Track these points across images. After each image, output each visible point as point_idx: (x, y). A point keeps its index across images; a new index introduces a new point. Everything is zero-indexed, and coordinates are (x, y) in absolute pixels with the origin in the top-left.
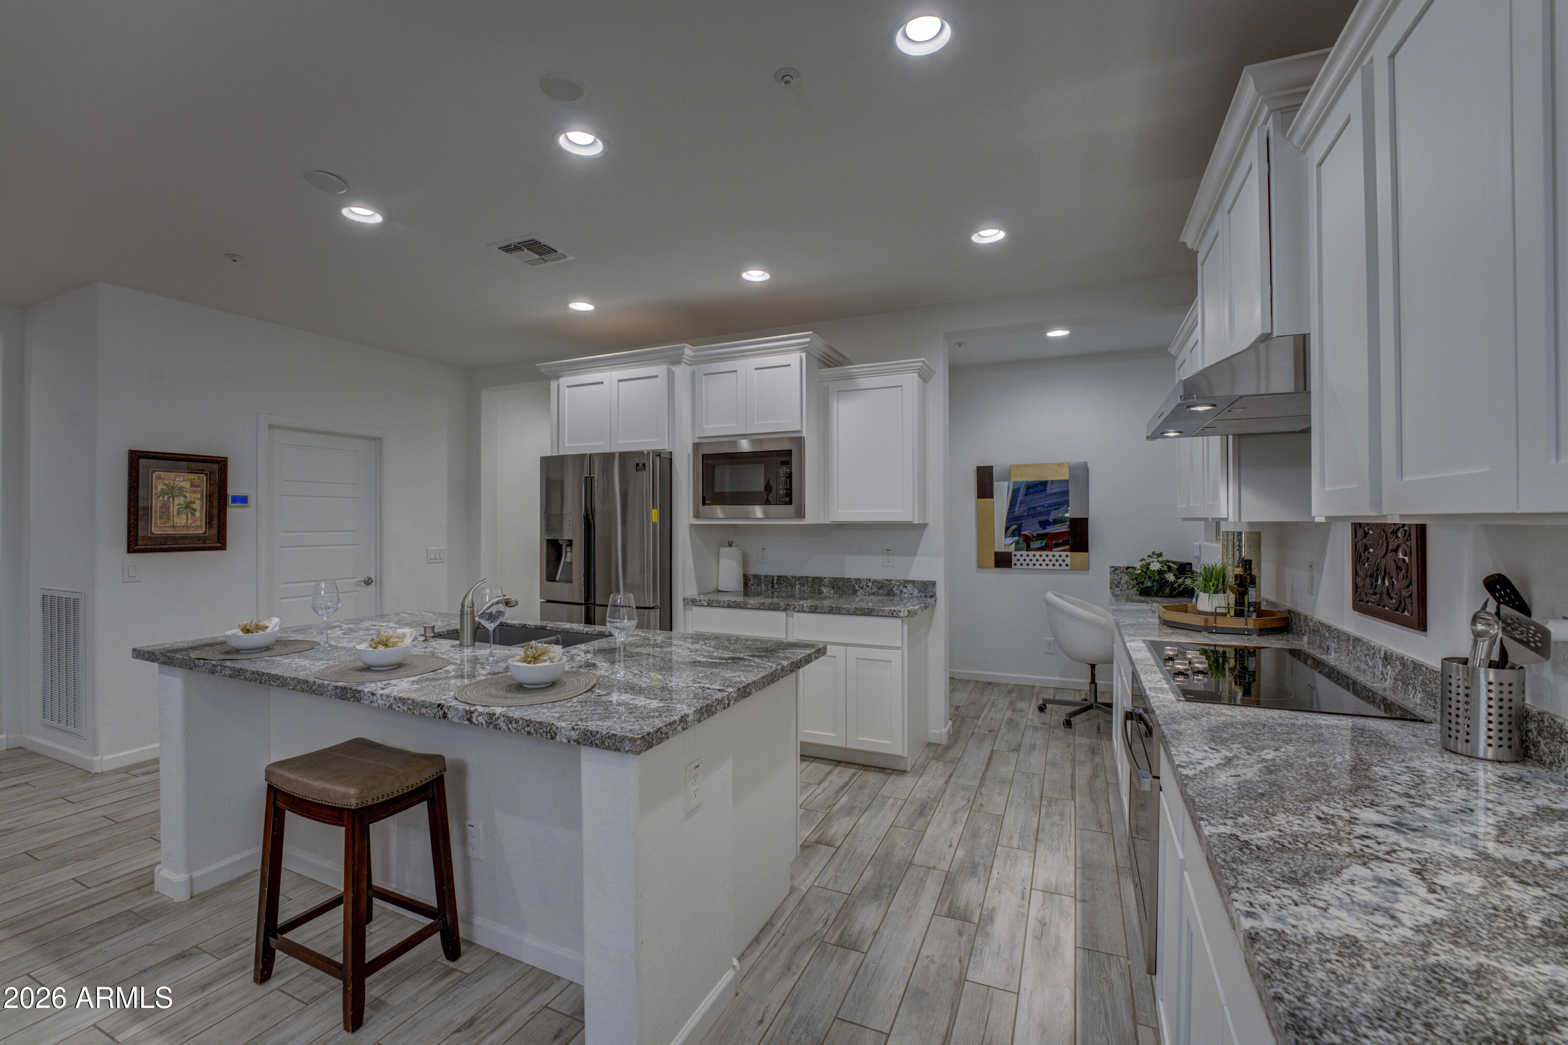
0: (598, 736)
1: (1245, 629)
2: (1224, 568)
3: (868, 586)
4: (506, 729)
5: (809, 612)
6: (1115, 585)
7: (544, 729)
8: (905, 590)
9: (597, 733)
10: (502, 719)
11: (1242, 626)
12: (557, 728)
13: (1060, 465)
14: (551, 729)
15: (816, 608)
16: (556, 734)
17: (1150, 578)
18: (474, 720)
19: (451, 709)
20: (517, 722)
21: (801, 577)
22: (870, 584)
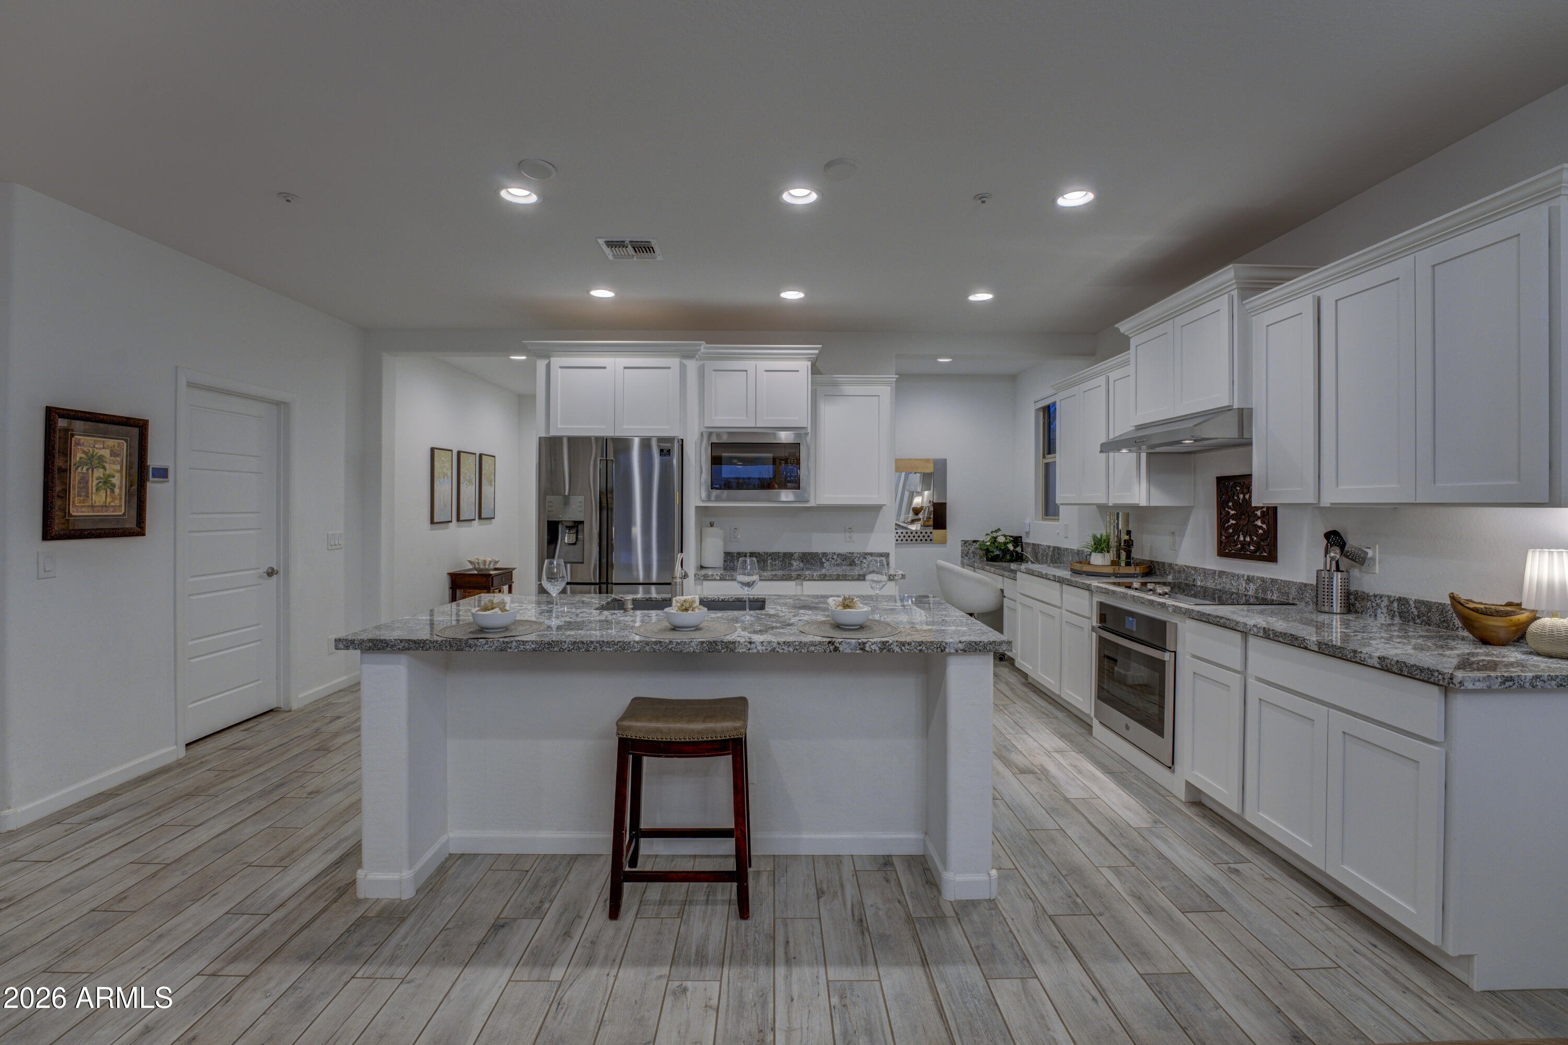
0: (981, 644)
1: (1135, 574)
2: (1108, 537)
3: (833, 559)
4: (899, 651)
5: (818, 580)
6: (965, 554)
7: (935, 646)
8: (864, 561)
9: (981, 642)
10: (895, 644)
11: (1133, 572)
12: (946, 644)
13: (927, 460)
14: (941, 645)
15: (825, 576)
16: (945, 648)
17: (997, 547)
18: (867, 649)
19: (843, 644)
20: (909, 644)
21: (773, 553)
22: (835, 557)
